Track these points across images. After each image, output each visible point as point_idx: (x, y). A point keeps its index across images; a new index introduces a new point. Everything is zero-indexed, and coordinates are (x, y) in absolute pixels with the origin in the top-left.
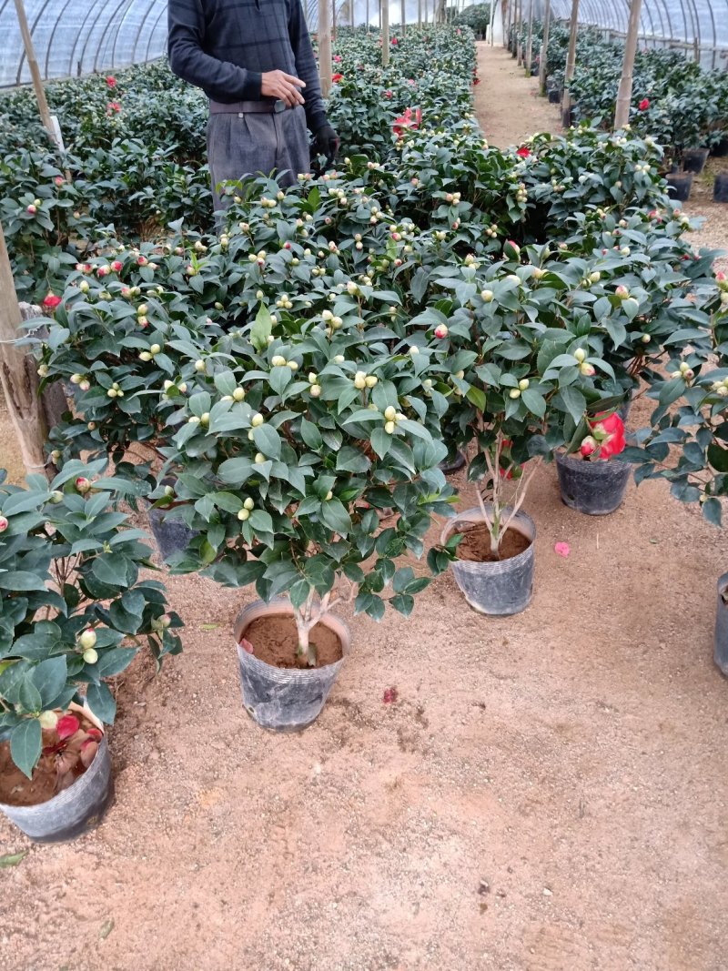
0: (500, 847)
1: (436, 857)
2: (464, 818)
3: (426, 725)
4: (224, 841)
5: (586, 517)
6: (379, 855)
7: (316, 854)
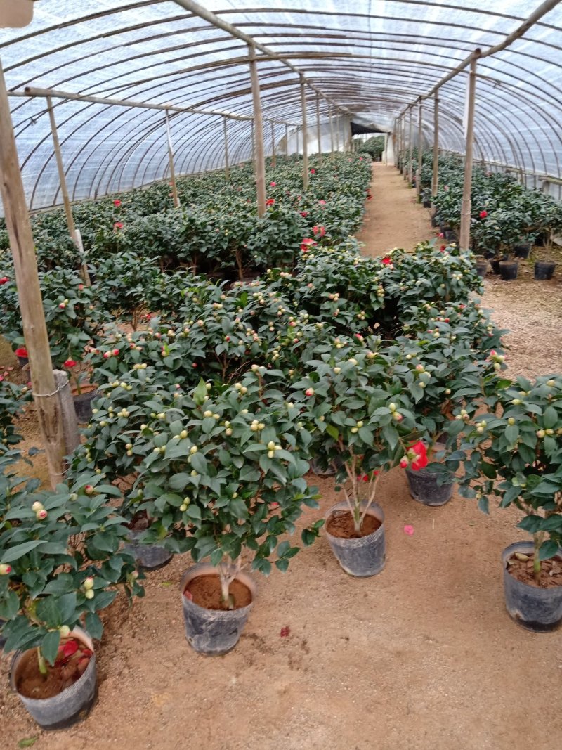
0: (351, 733)
1: (308, 740)
2: (329, 714)
3: (308, 652)
4: (169, 728)
5: (427, 508)
6: (271, 738)
7: (229, 737)
